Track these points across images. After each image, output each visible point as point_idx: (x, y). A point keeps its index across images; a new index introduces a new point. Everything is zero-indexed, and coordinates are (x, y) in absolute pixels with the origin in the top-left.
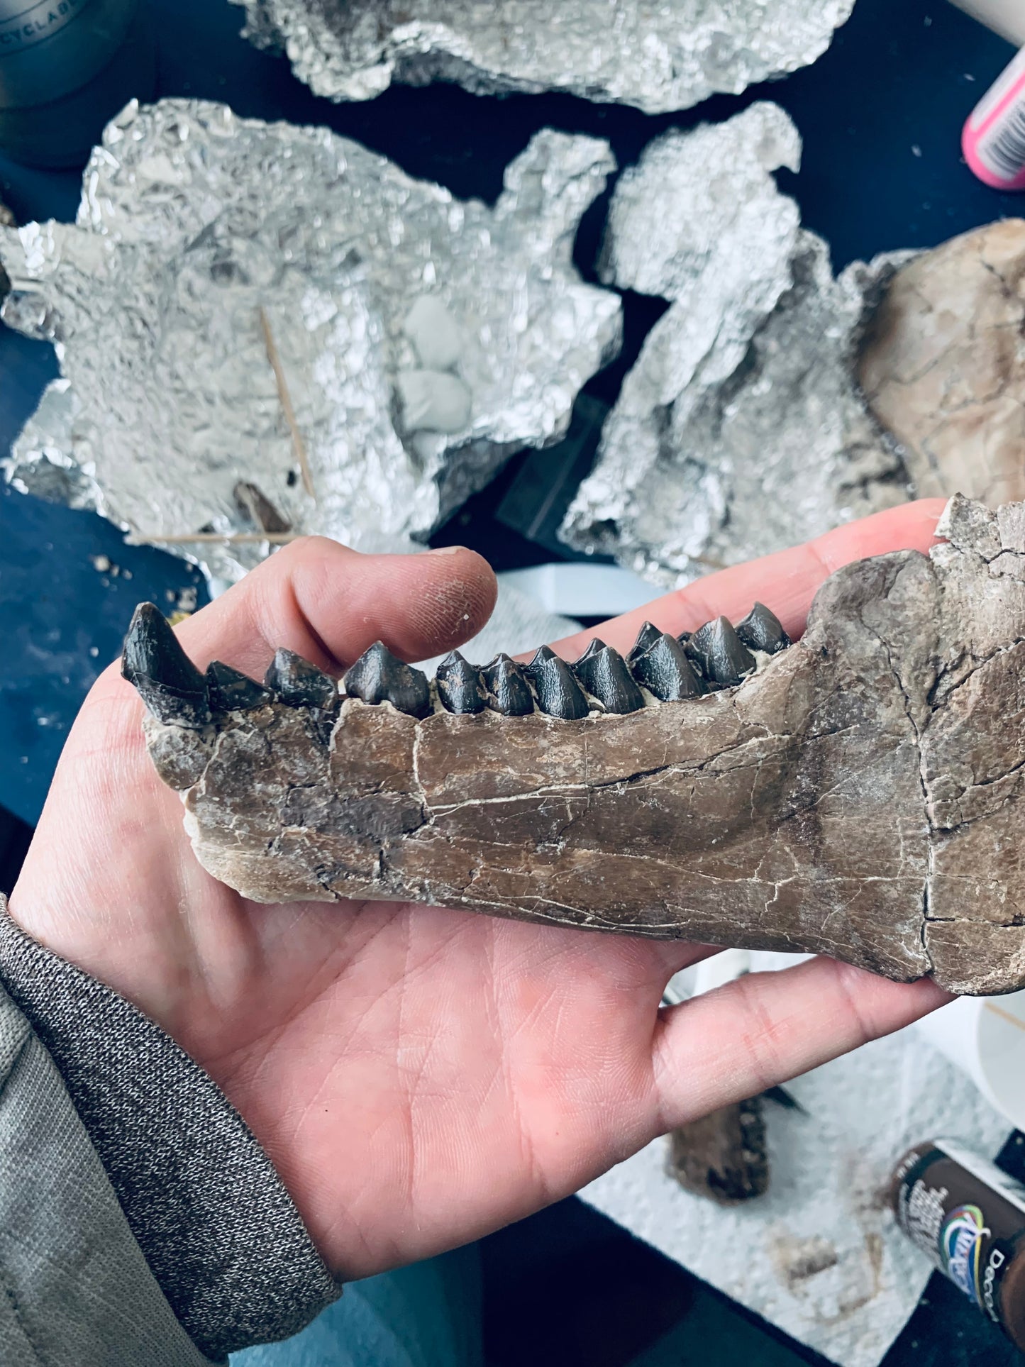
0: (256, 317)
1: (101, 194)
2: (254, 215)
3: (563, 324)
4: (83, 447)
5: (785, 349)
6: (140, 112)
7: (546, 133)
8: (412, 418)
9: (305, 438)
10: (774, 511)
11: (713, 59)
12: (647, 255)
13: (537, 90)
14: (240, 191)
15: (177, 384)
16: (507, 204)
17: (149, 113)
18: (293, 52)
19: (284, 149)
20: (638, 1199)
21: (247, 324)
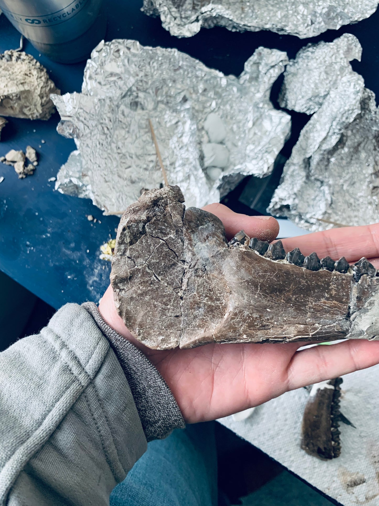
0: (148, 123)
1: (90, 78)
2: (147, 83)
3: (267, 125)
4: (87, 178)
5: (354, 135)
6: (105, 45)
7: (261, 48)
8: (207, 163)
9: (167, 170)
10: (347, 198)
11: (328, 16)
12: (300, 97)
13: (257, 30)
14: (142, 74)
15: (119, 151)
16: (244, 77)
17: (108, 45)
18: (163, 18)
19: (159, 57)
20: (290, 457)
21: (144, 126)
